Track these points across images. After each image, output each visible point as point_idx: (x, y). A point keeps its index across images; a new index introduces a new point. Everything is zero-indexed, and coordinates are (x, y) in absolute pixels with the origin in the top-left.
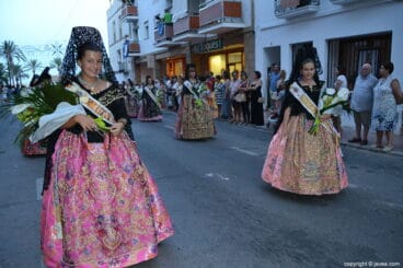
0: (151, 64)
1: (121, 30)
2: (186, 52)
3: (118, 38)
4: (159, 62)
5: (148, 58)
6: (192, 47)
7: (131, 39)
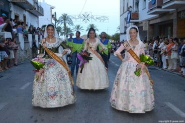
0: (146, 28)
1: (128, 4)
2: (174, 17)
3: (126, 10)
4: (152, 26)
5: (144, 23)
6: (178, 13)
7: (133, 10)
